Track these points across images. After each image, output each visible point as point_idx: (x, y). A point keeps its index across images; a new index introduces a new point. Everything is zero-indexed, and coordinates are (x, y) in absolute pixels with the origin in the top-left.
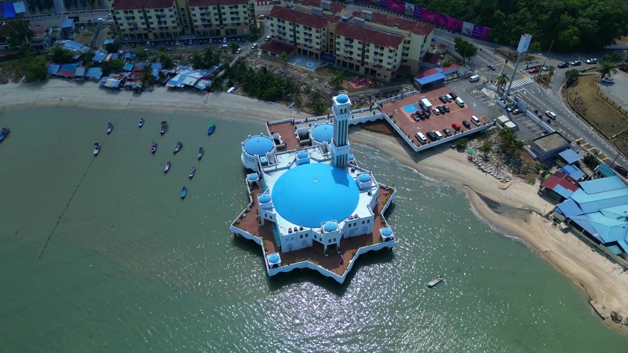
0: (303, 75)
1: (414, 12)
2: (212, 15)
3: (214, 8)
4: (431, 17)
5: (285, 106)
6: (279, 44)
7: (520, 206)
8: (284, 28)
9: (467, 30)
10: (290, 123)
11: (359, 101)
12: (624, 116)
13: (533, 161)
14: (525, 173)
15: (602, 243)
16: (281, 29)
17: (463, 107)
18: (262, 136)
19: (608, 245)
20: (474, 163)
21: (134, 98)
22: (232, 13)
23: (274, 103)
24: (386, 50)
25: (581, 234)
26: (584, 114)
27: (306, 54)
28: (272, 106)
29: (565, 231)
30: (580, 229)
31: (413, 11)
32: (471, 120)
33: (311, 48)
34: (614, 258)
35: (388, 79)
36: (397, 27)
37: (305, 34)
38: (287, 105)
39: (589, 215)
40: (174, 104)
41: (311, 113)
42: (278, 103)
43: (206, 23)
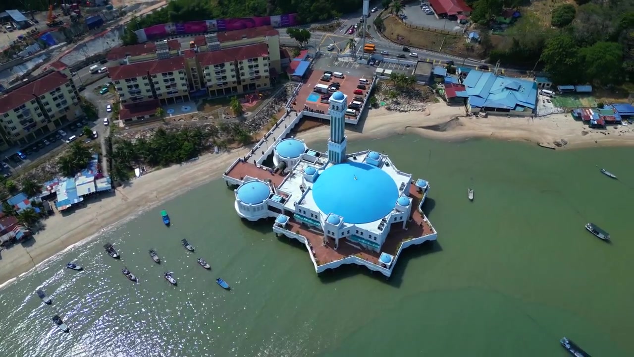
0: (193, 120)
1: (218, 26)
2: (33, 111)
3: (33, 103)
4: (237, 24)
5: (210, 154)
6: (136, 105)
7: (448, 119)
8: (137, 86)
9: (276, 22)
10: (241, 163)
11: (268, 115)
12: (435, 33)
13: (424, 87)
14: (427, 98)
15: (512, 110)
16: (134, 89)
17: (343, 78)
18: (244, 184)
19: (514, 109)
20: (394, 110)
21: (29, 249)
22: (55, 99)
23: (197, 158)
24: (260, 59)
25: (495, 112)
26: (411, 44)
27: (174, 101)
28: (198, 161)
29: (486, 117)
30: (492, 109)
31: (216, 25)
32: (361, 83)
33: (177, 92)
34: (521, 114)
35: (269, 86)
36: (246, 38)
37: (166, 81)
38: (212, 153)
39: (488, 98)
40: (92, 222)
41: (241, 146)
42: (201, 155)
43: (28, 124)
